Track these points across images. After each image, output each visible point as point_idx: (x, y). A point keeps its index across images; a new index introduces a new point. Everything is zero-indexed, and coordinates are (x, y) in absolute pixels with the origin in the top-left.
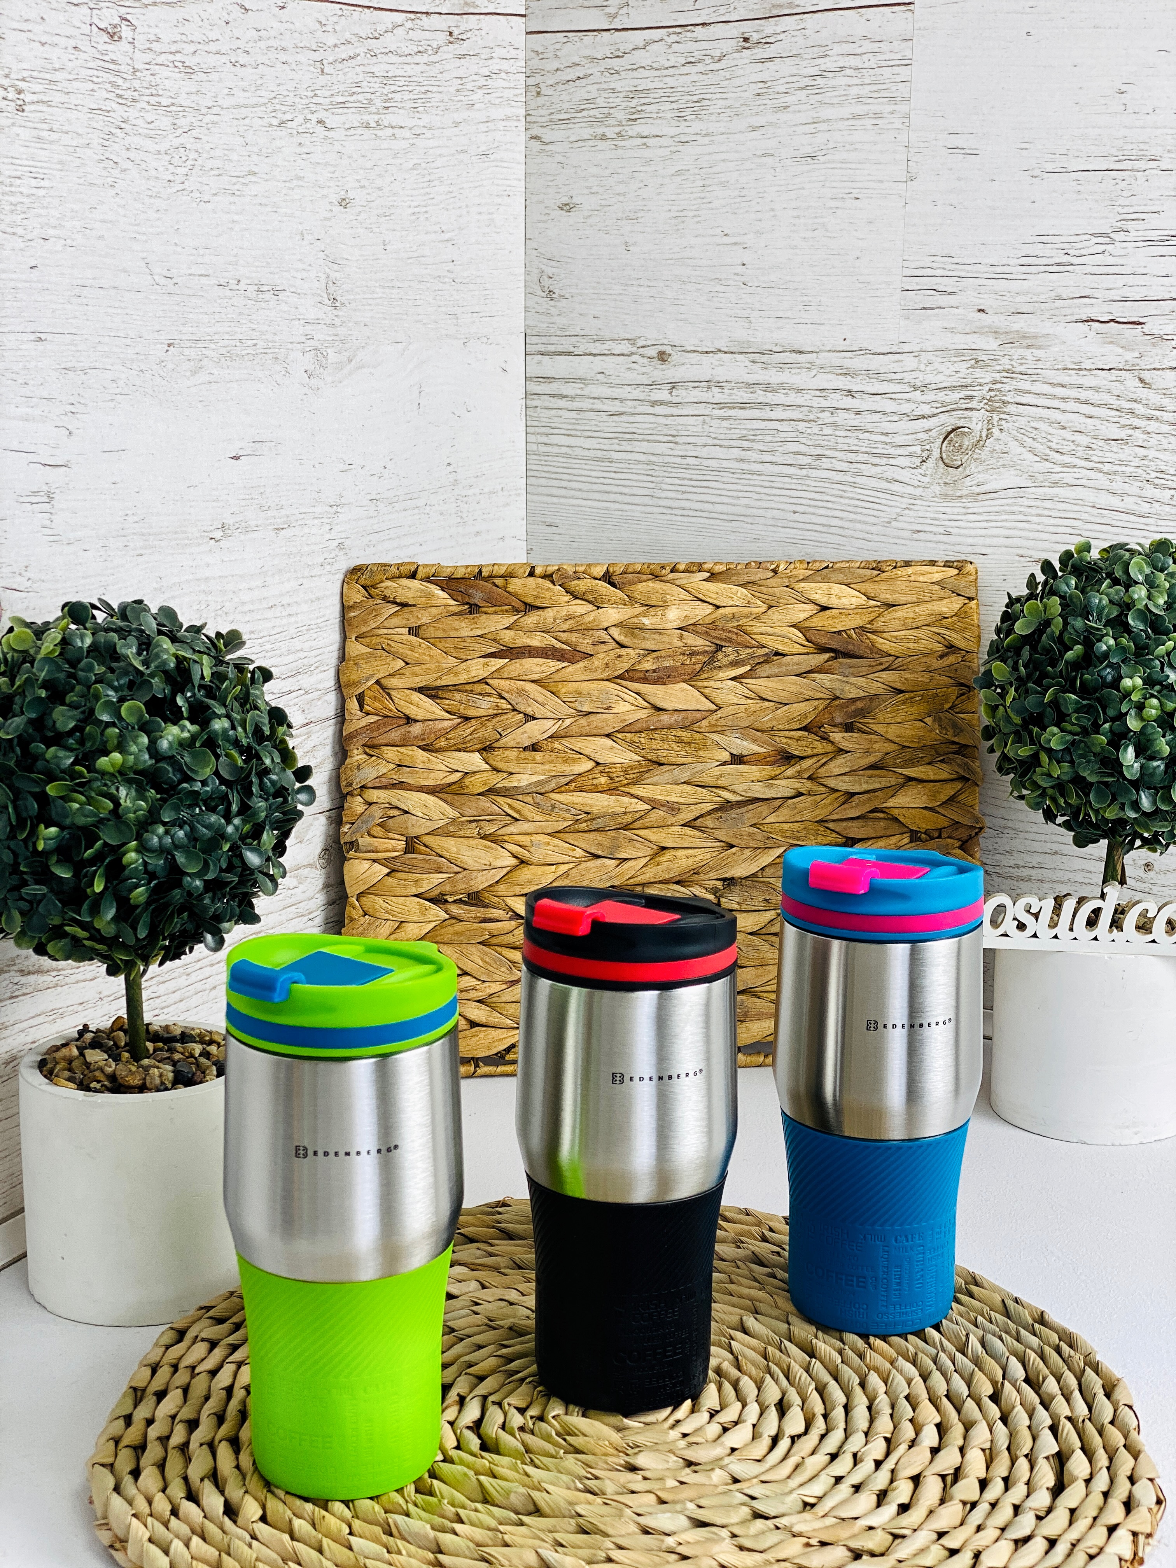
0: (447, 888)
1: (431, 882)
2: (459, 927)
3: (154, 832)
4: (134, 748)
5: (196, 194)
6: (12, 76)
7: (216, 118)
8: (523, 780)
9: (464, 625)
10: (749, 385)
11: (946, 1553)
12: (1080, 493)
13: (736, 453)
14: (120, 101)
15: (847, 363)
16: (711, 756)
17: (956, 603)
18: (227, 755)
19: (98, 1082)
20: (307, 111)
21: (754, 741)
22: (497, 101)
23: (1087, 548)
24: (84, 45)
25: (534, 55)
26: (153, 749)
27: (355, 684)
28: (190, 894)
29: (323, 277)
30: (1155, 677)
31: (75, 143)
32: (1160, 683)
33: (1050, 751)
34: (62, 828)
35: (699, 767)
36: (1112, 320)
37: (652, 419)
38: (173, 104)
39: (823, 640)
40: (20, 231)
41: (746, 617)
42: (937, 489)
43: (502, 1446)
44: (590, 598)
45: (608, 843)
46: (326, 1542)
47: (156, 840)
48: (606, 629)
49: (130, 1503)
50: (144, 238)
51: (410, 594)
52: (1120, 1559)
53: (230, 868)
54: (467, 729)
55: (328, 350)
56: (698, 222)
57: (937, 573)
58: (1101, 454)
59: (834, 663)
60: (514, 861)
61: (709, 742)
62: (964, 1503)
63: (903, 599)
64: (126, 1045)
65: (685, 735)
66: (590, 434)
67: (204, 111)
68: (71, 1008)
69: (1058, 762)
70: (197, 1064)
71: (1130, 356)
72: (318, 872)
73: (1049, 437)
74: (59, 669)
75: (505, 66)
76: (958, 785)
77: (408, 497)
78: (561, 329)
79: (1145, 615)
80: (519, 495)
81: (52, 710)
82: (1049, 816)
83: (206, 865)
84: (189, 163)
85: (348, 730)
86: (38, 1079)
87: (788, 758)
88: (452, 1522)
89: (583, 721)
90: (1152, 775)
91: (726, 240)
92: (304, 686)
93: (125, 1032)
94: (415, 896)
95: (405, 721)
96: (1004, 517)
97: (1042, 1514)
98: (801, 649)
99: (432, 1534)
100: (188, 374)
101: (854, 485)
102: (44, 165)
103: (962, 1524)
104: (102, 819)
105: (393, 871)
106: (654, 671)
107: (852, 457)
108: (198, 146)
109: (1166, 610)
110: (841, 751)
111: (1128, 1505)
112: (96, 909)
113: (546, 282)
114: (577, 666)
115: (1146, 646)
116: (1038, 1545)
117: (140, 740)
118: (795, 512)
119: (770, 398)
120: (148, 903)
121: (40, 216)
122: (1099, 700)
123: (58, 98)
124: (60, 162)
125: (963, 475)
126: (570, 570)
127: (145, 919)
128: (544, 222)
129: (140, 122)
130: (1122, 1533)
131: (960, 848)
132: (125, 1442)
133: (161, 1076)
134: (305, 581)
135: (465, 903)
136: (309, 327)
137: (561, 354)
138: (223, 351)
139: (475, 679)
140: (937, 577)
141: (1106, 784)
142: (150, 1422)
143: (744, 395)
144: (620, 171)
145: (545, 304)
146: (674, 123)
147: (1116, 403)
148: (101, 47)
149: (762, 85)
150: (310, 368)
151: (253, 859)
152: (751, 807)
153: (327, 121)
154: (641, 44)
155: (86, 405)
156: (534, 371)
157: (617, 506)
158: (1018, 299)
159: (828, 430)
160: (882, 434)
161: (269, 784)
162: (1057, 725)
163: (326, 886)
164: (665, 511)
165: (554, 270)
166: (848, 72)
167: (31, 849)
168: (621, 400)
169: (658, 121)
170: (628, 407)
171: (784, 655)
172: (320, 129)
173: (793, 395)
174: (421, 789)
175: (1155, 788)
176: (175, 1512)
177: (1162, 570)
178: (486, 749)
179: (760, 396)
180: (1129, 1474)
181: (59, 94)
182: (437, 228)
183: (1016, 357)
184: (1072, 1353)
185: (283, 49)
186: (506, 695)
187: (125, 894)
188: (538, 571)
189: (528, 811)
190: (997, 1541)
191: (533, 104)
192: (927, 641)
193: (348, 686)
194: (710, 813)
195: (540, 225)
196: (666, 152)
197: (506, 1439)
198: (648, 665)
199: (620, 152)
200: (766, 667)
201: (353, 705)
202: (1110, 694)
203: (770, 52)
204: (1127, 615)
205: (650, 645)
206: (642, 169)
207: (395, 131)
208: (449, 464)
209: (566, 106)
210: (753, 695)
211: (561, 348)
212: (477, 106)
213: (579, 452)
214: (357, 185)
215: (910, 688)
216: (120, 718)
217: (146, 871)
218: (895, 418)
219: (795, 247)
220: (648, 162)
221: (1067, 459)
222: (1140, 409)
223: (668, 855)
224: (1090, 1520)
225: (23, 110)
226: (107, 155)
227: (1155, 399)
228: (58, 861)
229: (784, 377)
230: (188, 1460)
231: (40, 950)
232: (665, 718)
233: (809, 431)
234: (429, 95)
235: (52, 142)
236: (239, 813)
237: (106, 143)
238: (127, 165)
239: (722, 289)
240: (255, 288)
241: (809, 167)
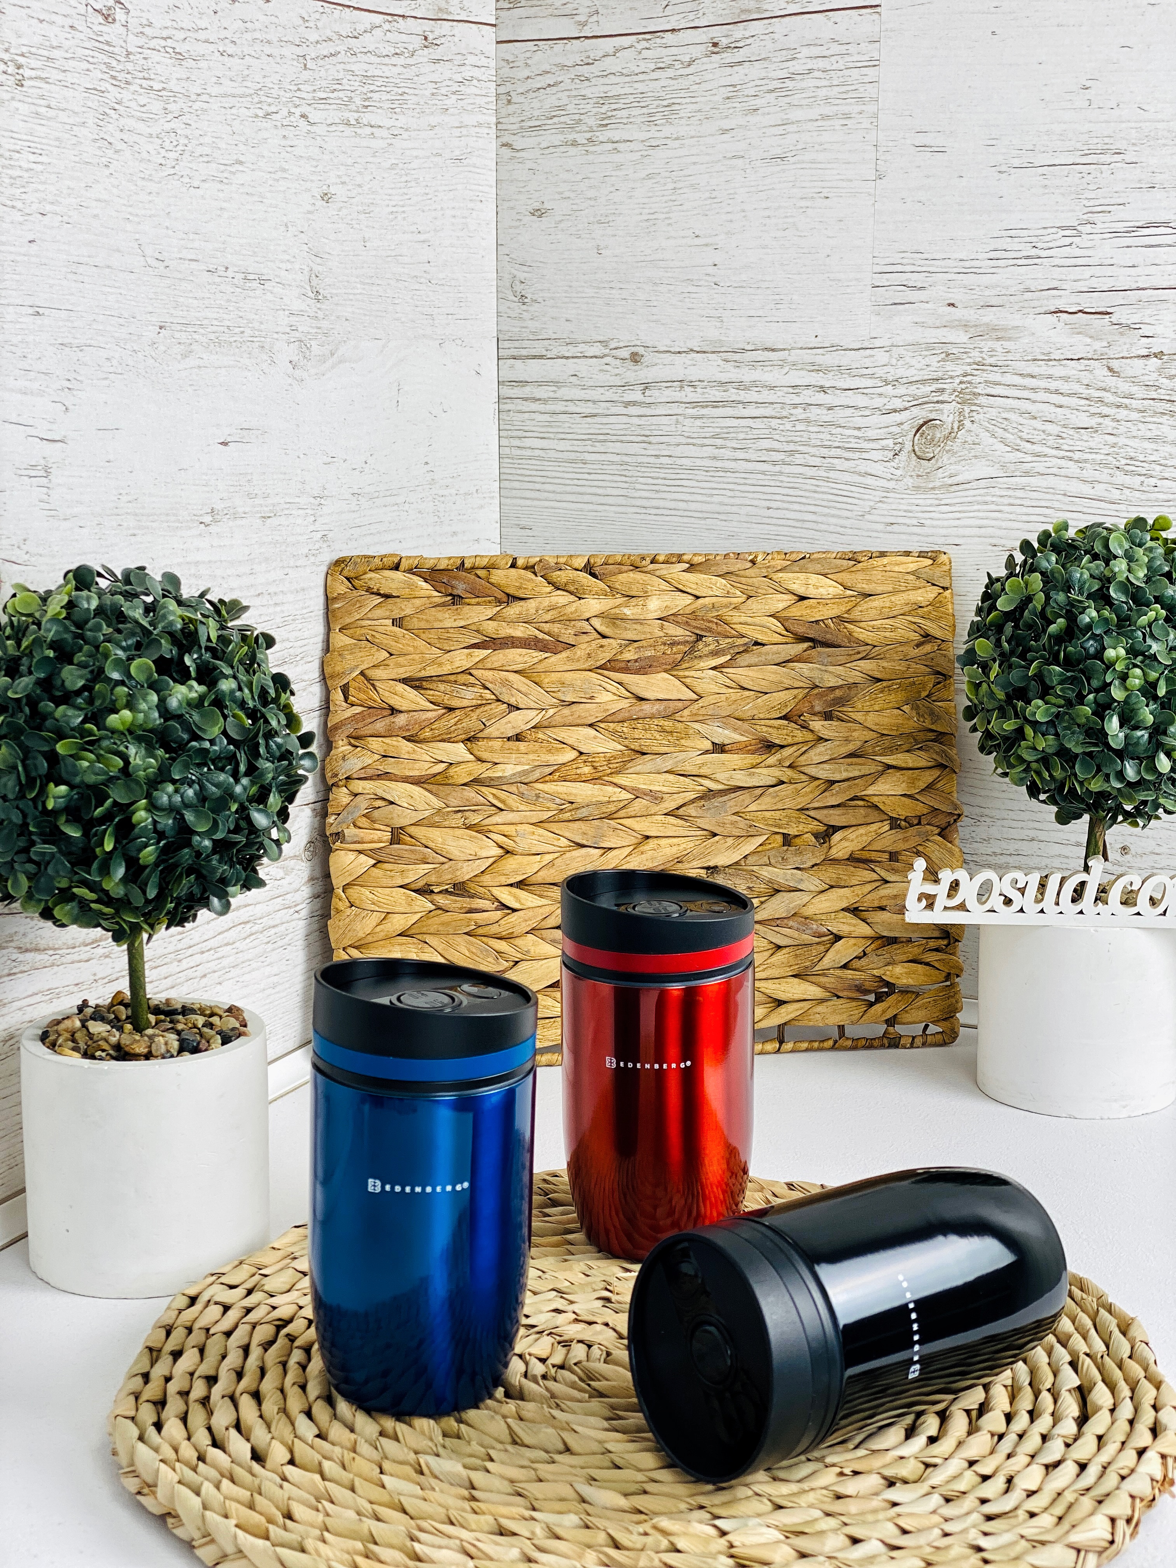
0: (433, 879)
1: (416, 873)
2: (446, 917)
3: (163, 790)
4: (143, 706)
5: (186, 180)
6: (12, 51)
7: (205, 106)
8: (508, 770)
9: (447, 616)
10: (722, 384)
11: (979, 1479)
12: (1051, 481)
13: (709, 451)
14: (115, 82)
15: (819, 360)
16: (692, 745)
17: (931, 593)
18: (234, 716)
19: (103, 1051)
20: (290, 105)
21: (735, 730)
22: (470, 107)
23: (1065, 527)
24: (80, 25)
25: (504, 64)
26: (162, 707)
27: (339, 675)
28: (198, 854)
29: (307, 269)
30: (1138, 647)
31: (71, 121)
32: (1142, 654)
33: (1035, 724)
34: (72, 787)
35: (682, 756)
36: (1080, 311)
37: (625, 419)
38: (164, 89)
39: (801, 630)
40: (19, 205)
41: (726, 606)
42: (909, 481)
43: (526, 1393)
44: (572, 588)
45: (591, 832)
46: (358, 1482)
47: (165, 799)
48: (588, 620)
49: (156, 1450)
50: (136, 219)
51: (393, 585)
52: (1152, 1480)
53: (237, 830)
54: (452, 718)
55: (312, 343)
56: (669, 224)
57: (912, 564)
58: (1071, 442)
59: (813, 652)
60: (500, 852)
61: (691, 731)
62: (993, 1435)
63: (880, 589)
64: (128, 1018)
65: (667, 724)
66: (563, 436)
67: (194, 97)
68: (67, 989)
69: (1043, 735)
70: (201, 1035)
71: (1098, 345)
72: (304, 864)
73: (1020, 427)
74: (67, 630)
75: (476, 73)
76: (936, 773)
77: (388, 493)
78: (533, 333)
79: (1127, 587)
80: (493, 498)
81: (61, 669)
82: (1033, 791)
83: (215, 823)
84: (180, 148)
85: (332, 721)
86: (42, 1050)
87: (769, 747)
88: (483, 1460)
89: (566, 711)
90: (1137, 744)
91: (697, 241)
93: (126, 1006)
94: (401, 887)
95: (389, 712)
96: (976, 507)
97: (1070, 1441)
98: (780, 639)
99: (464, 1473)
100: (179, 357)
101: (827, 480)
102: (44, 141)
103: (991, 1453)
104: (112, 777)
105: (379, 862)
106: (636, 661)
107: (825, 452)
108: (188, 132)
109: (1146, 583)
110: (821, 739)
111: (1155, 1431)
112: (105, 870)
113: (518, 287)
114: (559, 656)
115: (1128, 618)
116: (1069, 1469)
117: (149, 698)
118: (769, 508)
119: (743, 396)
120: (156, 864)
121: (37, 191)
122: (1082, 671)
123: (55, 75)
124: (57, 139)
125: (936, 467)
126: (552, 561)
127: (154, 880)
128: (516, 227)
129: (133, 104)
130: (1152, 1456)
131: (939, 834)
132: (144, 1397)
133: (166, 1044)
134: (290, 571)
135: (451, 893)
136: (293, 319)
137: (534, 357)
138: (212, 336)
139: (459, 670)
140: (912, 567)
141: (1090, 754)
142: (168, 1379)
143: (717, 393)
144: (591, 175)
145: (517, 308)
146: (645, 128)
147: (1086, 392)
148: (96, 28)
149: (731, 89)
150: (295, 359)
151: (260, 819)
152: (733, 795)
153: (310, 115)
154: (611, 52)
155: (81, 382)
156: (506, 375)
157: (591, 507)
158: (987, 293)
159: (800, 427)
160: (855, 428)
161: (274, 747)
162: (1042, 698)
163: (312, 879)
164: (638, 510)
165: (525, 275)
166: (816, 74)
167: (40, 808)
168: (594, 402)
169: (628, 126)
170: (601, 408)
171: (764, 645)
172: (302, 123)
173: (765, 392)
174: (406, 780)
175: (1138, 758)
176: (201, 1458)
177: (1140, 545)
178: (470, 740)
179: (733, 394)
180: (1152, 1402)
181: (54, 71)
182: (413, 228)
183: (986, 349)
184: (1085, 1296)
185: (268, 42)
186: (489, 685)
187: (134, 854)
188: (520, 562)
189: (513, 801)
190: (1028, 1465)
191: (504, 112)
192: (904, 631)
193: (332, 677)
194: (693, 801)
195: (511, 231)
196: (636, 156)
197: (530, 1386)
198: (629, 655)
199: (591, 157)
200: (746, 656)
201: (338, 696)
202: (1094, 664)
203: (739, 56)
204: (1108, 588)
205: (631, 635)
206: (614, 173)
207: (374, 130)
208: (427, 463)
209: (536, 113)
210: (733, 685)
211: (534, 352)
212: (451, 111)
213: (552, 454)
214: (338, 181)
215: (888, 677)
216: (130, 676)
217: (155, 831)
218: (867, 413)
219: (765, 247)
220: (619, 167)
221: (1037, 448)
222: (1109, 397)
223: (652, 843)
224: (1118, 1445)
225: (22, 85)
226: (102, 135)
227: (1124, 387)
228: (67, 821)
229: (756, 375)
230: (210, 1413)
231: (47, 914)
232: (646, 707)
233: (782, 427)
234: (406, 97)
235: (49, 119)
236: (246, 774)
237: (101, 123)
238: (121, 146)
239: (692, 289)
240: (243, 276)
241: (779, 168)
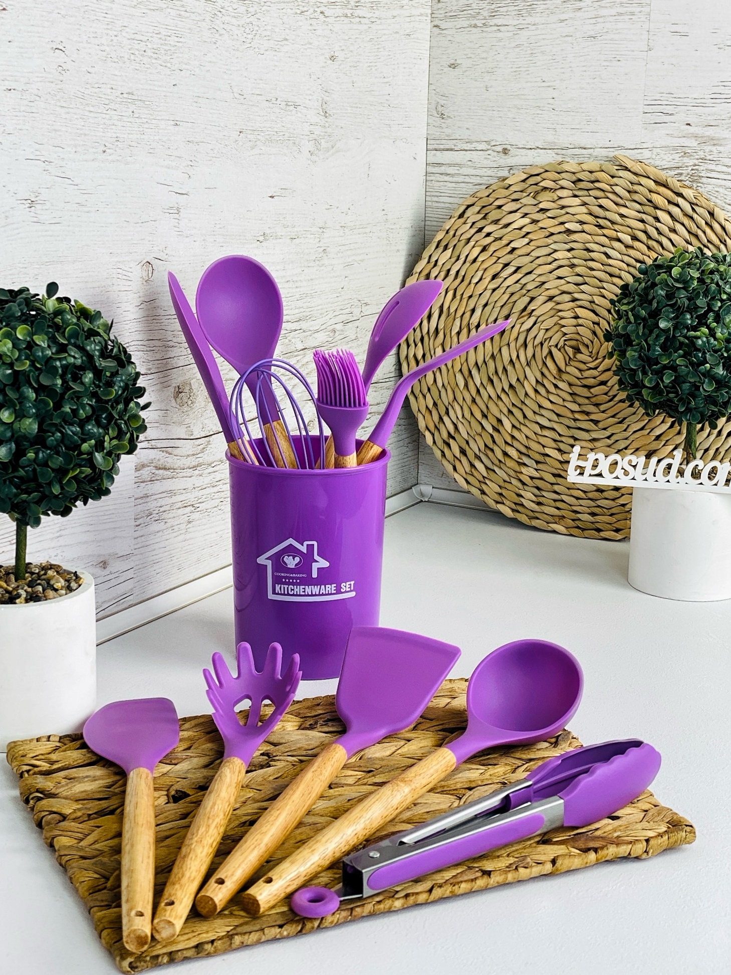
5: (257, 50)
7: (268, 8)
20: (315, 6)
22: (416, 5)
29: (320, 99)
31: (197, 19)
40: (169, 65)
50: (230, 72)
55: (322, 141)
56: (528, 74)
67: (262, 4)
77: (361, 226)
78: (447, 136)
84: (254, 32)
91: (544, 84)
92: (303, 328)
100: (249, 149)
102: (183, 30)
108: (259, 23)
113: (440, 109)
121: (178, 57)
124: (190, 29)
128: (440, 74)
129: (230, 9)
134: (305, 269)
136: (312, 127)
137: (447, 150)
138: (268, 137)
144: (484, 45)
145: (439, 121)
146: (516, 18)
150: (312, 150)
153: (325, 12)
155: (198, 162)
156: (431, 159)
158: (709, 118)
165: (444, 102)
168: (481, 177)
169: (507, 17)
172: (321, 16)
182: (381, 75)
183: (707, 151)
191: (435, 7)
195: (437, 76)
196: (511, 34)
199: (484, 34)
206: (497, 44)
207: (361, 19)
208: (384, 210)
209: (454, 8)
211: (447, 147)
212: (405, 7)
214: (340, 49)
219: (582, 88)
220: (500, 40)
226: (213, 26)
235: (186, 18)
237: (212, 19)
238: (223, 32)
239: (540, 112)
240: (285, 103)
241: (592, 43)
